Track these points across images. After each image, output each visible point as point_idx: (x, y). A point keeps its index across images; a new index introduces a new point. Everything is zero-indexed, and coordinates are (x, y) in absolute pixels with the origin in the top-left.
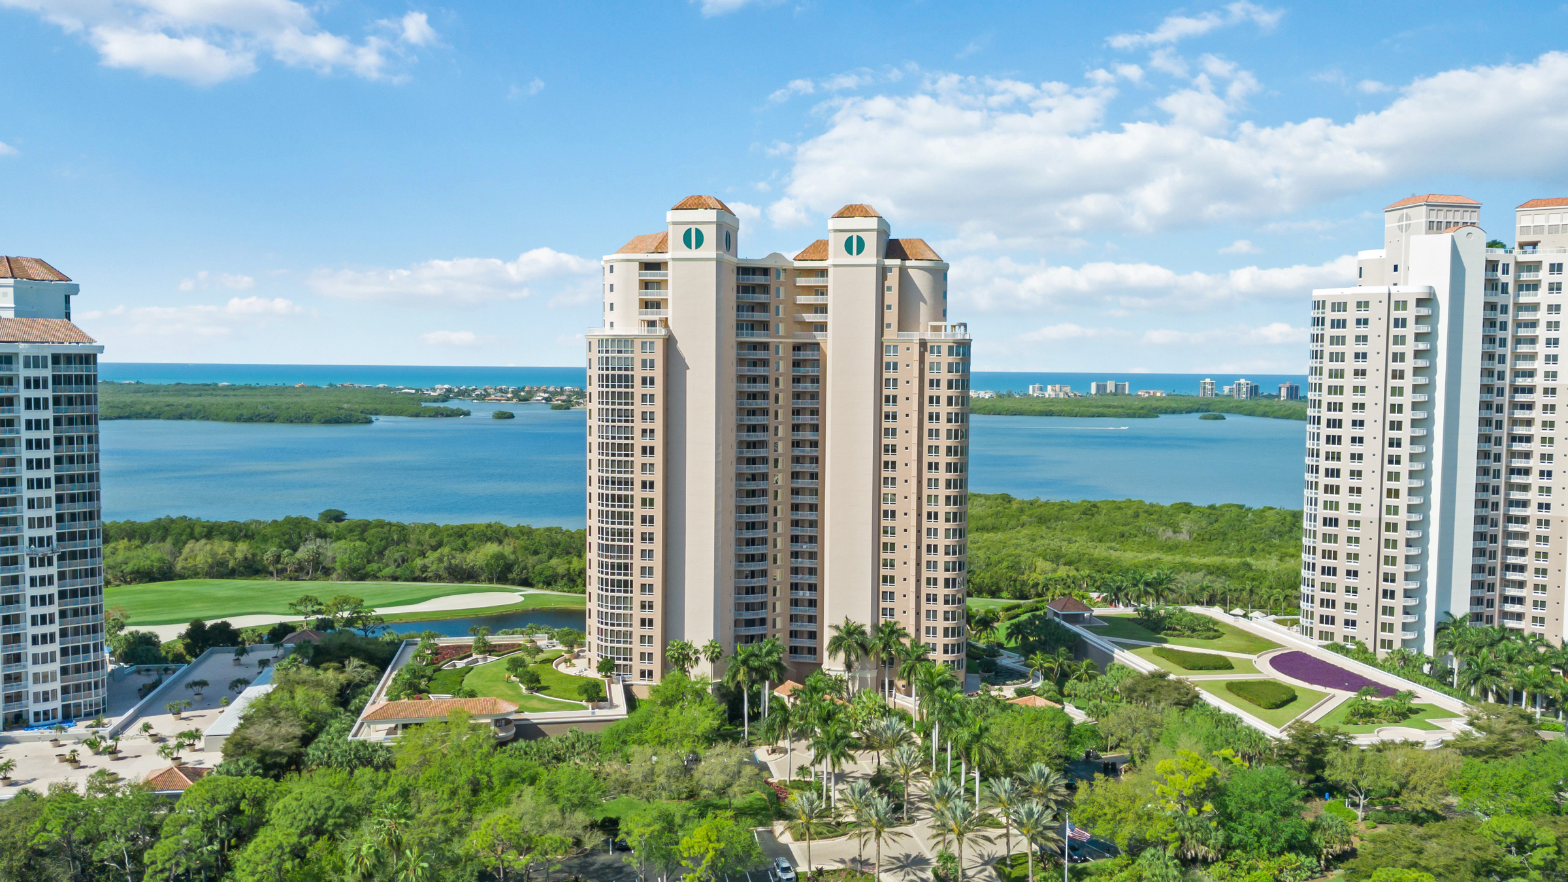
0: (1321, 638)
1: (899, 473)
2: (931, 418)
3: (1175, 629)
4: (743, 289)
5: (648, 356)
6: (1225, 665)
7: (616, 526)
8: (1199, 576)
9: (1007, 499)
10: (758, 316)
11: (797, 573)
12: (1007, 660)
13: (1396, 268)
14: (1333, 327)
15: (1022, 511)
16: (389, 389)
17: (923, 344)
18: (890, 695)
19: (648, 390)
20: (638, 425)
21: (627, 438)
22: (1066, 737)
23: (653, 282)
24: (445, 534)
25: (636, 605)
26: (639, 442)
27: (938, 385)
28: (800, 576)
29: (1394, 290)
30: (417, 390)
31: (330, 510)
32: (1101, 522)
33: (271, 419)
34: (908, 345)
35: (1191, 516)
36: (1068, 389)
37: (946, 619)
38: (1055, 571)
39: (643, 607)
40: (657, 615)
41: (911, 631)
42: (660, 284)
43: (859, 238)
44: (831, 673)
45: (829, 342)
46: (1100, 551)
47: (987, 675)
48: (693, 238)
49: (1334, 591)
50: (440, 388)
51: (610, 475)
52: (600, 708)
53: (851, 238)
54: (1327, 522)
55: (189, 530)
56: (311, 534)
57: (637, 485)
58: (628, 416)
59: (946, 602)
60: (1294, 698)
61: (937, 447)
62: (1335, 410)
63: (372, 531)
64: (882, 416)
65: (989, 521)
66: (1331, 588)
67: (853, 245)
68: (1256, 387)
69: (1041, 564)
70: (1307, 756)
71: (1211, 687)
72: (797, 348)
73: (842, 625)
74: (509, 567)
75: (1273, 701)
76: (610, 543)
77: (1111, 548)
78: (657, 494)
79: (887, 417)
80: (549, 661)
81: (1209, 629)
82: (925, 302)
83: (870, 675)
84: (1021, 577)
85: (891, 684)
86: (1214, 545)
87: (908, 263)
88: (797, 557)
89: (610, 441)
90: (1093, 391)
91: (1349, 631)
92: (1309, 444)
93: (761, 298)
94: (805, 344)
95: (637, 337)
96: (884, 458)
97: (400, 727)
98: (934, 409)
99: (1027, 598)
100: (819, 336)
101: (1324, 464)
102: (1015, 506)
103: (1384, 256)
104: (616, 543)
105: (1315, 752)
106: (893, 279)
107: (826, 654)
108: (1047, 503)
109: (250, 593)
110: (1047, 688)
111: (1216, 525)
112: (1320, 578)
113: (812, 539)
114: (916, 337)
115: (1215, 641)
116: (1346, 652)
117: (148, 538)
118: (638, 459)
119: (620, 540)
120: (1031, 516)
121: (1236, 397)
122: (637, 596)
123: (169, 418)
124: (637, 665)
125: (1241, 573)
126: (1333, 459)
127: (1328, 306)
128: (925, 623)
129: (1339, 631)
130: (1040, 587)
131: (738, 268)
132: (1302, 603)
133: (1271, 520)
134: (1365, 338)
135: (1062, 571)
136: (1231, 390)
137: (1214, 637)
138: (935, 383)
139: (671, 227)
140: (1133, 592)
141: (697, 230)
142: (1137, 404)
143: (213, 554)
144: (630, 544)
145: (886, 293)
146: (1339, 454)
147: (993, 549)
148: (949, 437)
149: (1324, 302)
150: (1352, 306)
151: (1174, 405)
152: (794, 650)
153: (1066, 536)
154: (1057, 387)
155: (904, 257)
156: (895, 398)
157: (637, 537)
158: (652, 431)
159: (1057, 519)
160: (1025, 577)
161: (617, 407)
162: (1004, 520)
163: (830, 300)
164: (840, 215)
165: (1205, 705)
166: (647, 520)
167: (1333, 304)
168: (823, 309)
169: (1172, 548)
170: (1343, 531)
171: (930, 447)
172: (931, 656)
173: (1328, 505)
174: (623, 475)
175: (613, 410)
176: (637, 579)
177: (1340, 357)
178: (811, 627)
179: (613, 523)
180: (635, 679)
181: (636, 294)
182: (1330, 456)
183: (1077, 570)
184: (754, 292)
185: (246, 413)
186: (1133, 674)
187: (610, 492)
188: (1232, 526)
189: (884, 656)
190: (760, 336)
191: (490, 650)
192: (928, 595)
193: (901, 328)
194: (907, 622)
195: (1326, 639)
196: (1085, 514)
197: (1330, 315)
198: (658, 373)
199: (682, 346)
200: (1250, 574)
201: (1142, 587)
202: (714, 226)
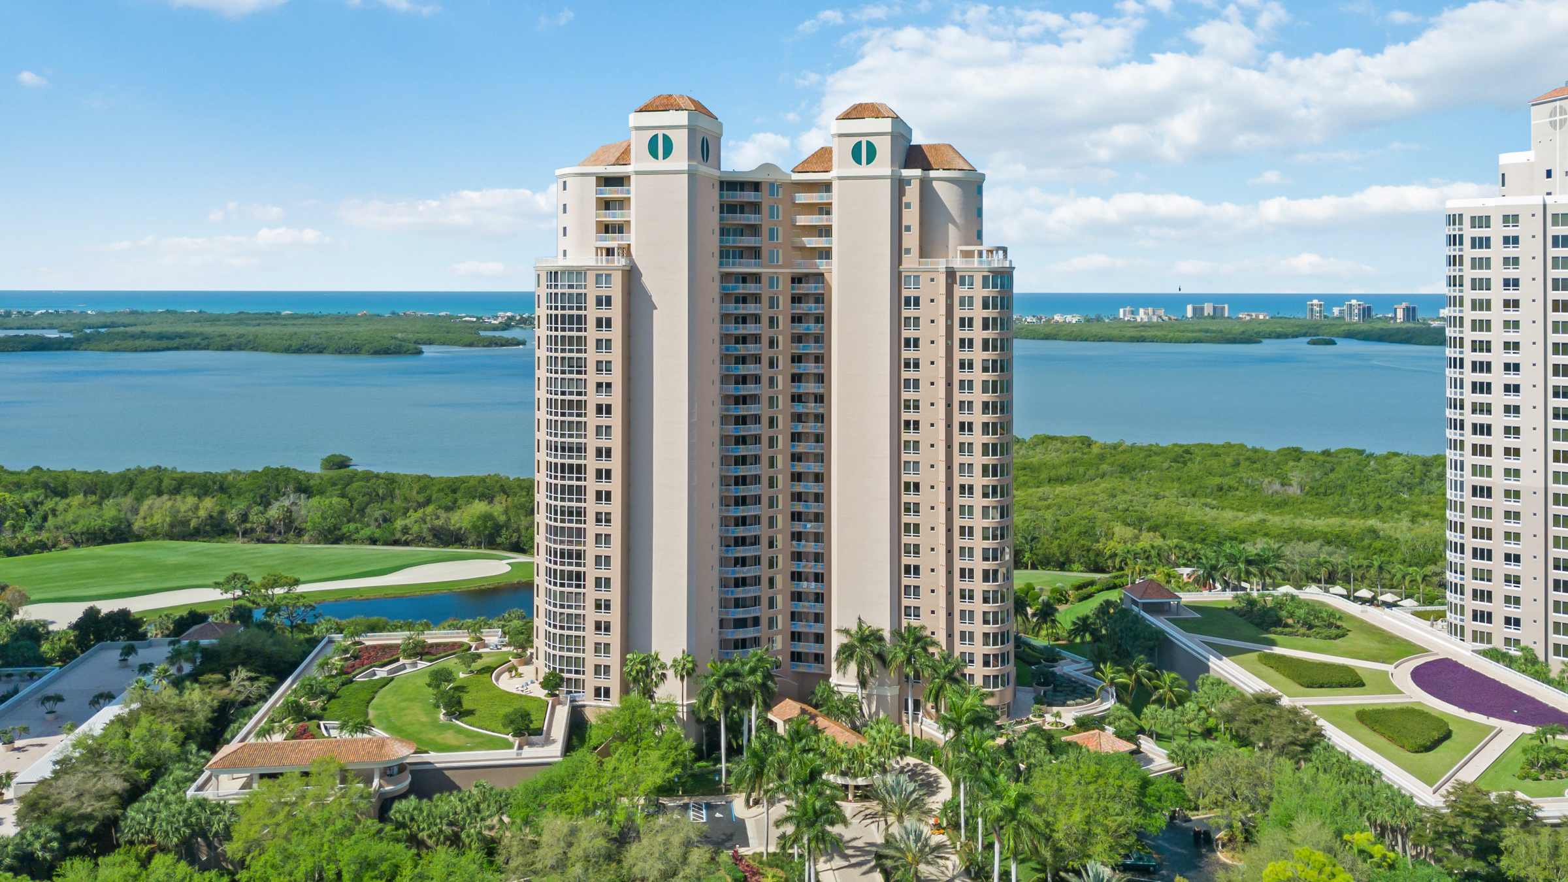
0: (1475, 640)
1: (923, 436)
2: (962, 366)
3: (1286, 625)
4: (728, 208)
5: (604, 292)
6: (1351, 681)
7: (567, 504)
8: (1313, 546)
9: (1087, 442)
10: (748, 241)
11: (800, 559)
12: (1071, 667)
13: (1549, 174)
14: (1473, 246)
15: (1102, 458)
16: (450, 317)
17: (951, 274)
18: (915, 719)
19: (604, 334)
20: (592, 377)
21: (579, 394)
22: (1140, 803)
23: (615, 201)
24: (435, 489)
25: (590, 603)
26: (593, 398)
27: (970, 325)
28: (803, 563)
29: (1550, 200)
30: (478, 318)
31: (334, 456)
32: (1194, 473)
33: (320, 350)
34: (932, 275)
35: (1302, 463)
36: (1162, 312)
37: (986, 622)
38: (1137, 538)
39: (598, 606)
40: (614, 617)
41: (941, 637)
42: (622, 204)
43: (869, 144)
44: (841, 689)
45: (835, 272)
46: (1196, 512)
47: (1042, 690)
48: (659, 146)
49: (1489, 580)
50: (504, 315)
51: (559, 439)
52: (531, 745)
53: (859, 143)
54: (1477, 491)
55: (156, 483)
56: (291, 487)
57: (591, 452)
58: (579, 366)
59: (986, 600)
60: (1448, 735)
61: (970, 403)
62: (1481, 350)
63: (355, 485)
64: (900, 364)
65: (1063, 471)
66: (1487, 576)
67: (863, 152)
68: (1369, 308)
69: (1119, 530)
70: (1475, 836)
71: (1333, 714)
72: (797, 279)
73: (854, 628)
74: (498, 528)
75: (1420, 741)
76: (559, 524)
77: (1206, 505)
78: (615, 464)
79: (907, 365)
80: (489, 670)
81: (1330, 625)
82: (954, 223)
83: (891, 692)
84: (1096, 546)
85: (917, 705)
86: (1330, 501)
87: (932, 174)
88: (799, 540)
89: (560, 397)
90: (1189, 314)
91: (1512, 632)
92: (1450, 393)
93: (751, 219)
94: (807, 275)
95: (590, 269)
96: (905, 416)
97: (256, 778)
98: (966, 355)
99: (1103, 571)
100: (822, 265)
101: (1470, 418)
102: (1095, 450)
103: (1532, 160)
104: (567, 525)
105: (1485, 830)
106: (912, 194)
107: (834, 665)
108: (1133, 446)
109: (204, 560)
110: (1119, 713)
111: (1332, 476)
112: (1471, 563)
113: (818, 518)
114: (941, 264)
115: (1338, 641)
116: (1509, 661)
117: (111, 492)
118: (592, 420)
119: (571, 521)
120: (1112, 465)
121: (1347, 319)
122: (591, 593)
123: (217, 349)
124: (591, 681)
125: (1367, 542)
126: (1481, 411)
127: (1467, 221)
128: (958, 627)
129: (1499, 631)
130: (1118, 560)
131: (722, 183)
132: (1448, 593)
133: (1398, 469)
134: (1516, 261)
135: (1147, 540)
136: (1341, 312)
137: (1337, 637)
138: (967, 323)
139: (634, 133)
140: (1230, 573)
141: (665, 136)
142: (1238, 329)
143: (175, 512)
144: (582, 526)
145: (905, 211)
146: (1489, 405)
147: (1065, 509)
148: (985, 390)
149: (1461, 215)
150: (1496, 221)
151: (1279, 330)
152: (796, 657)
153: (1152, 490)
154: (1150, 310)
155: (927, 167)
156: (916, 341)
157: (591, 517)
158: (609, 385)
159: (1143, 467)
160: (1100, 546)
161: (567, 355)
162: (1081, 470)
163: (835, 220)
164: (846, 116)
165: (1329, 748)
166: (603, 496)
167: (1473, 218)
168: (826, 231)
169: (1280, 505)
170: (1499, 504)
171: (962, 403)
172: (968, 671)
173: (1477, 470)
174: (574, 440)
175: (563, 359)
176: (591, 572)
177: (1484, 284)
178: (817, 628)
179: (563, 500)
180: (587, 699)
181: (593, 216)
182: (1478, 408)
183: (1164, 537)
184: (742, 212)
185: (295, 343)
186: (1234, 694)
187: (559, 461)
188: (1352, 478)
189: (909, 671)
190: (749, 266)
191: (422, 651)
192: (962, 591)
193: (923, 253)
194: (934, 625)
195: (1482, 641)
196: (1175, 461)
197: (1469, 233)
198: (616, 313)
199: (648, 281)
200: (1378, 544)
201: (1242, 566)
202: (686, 131)
